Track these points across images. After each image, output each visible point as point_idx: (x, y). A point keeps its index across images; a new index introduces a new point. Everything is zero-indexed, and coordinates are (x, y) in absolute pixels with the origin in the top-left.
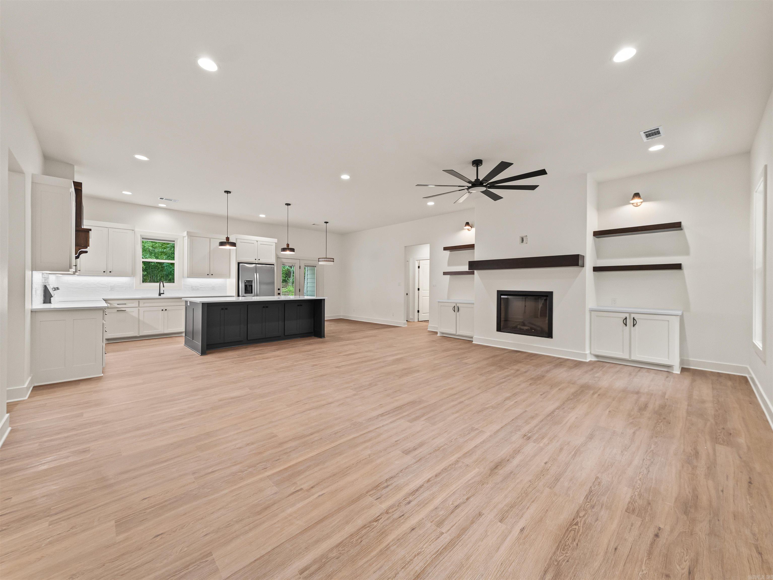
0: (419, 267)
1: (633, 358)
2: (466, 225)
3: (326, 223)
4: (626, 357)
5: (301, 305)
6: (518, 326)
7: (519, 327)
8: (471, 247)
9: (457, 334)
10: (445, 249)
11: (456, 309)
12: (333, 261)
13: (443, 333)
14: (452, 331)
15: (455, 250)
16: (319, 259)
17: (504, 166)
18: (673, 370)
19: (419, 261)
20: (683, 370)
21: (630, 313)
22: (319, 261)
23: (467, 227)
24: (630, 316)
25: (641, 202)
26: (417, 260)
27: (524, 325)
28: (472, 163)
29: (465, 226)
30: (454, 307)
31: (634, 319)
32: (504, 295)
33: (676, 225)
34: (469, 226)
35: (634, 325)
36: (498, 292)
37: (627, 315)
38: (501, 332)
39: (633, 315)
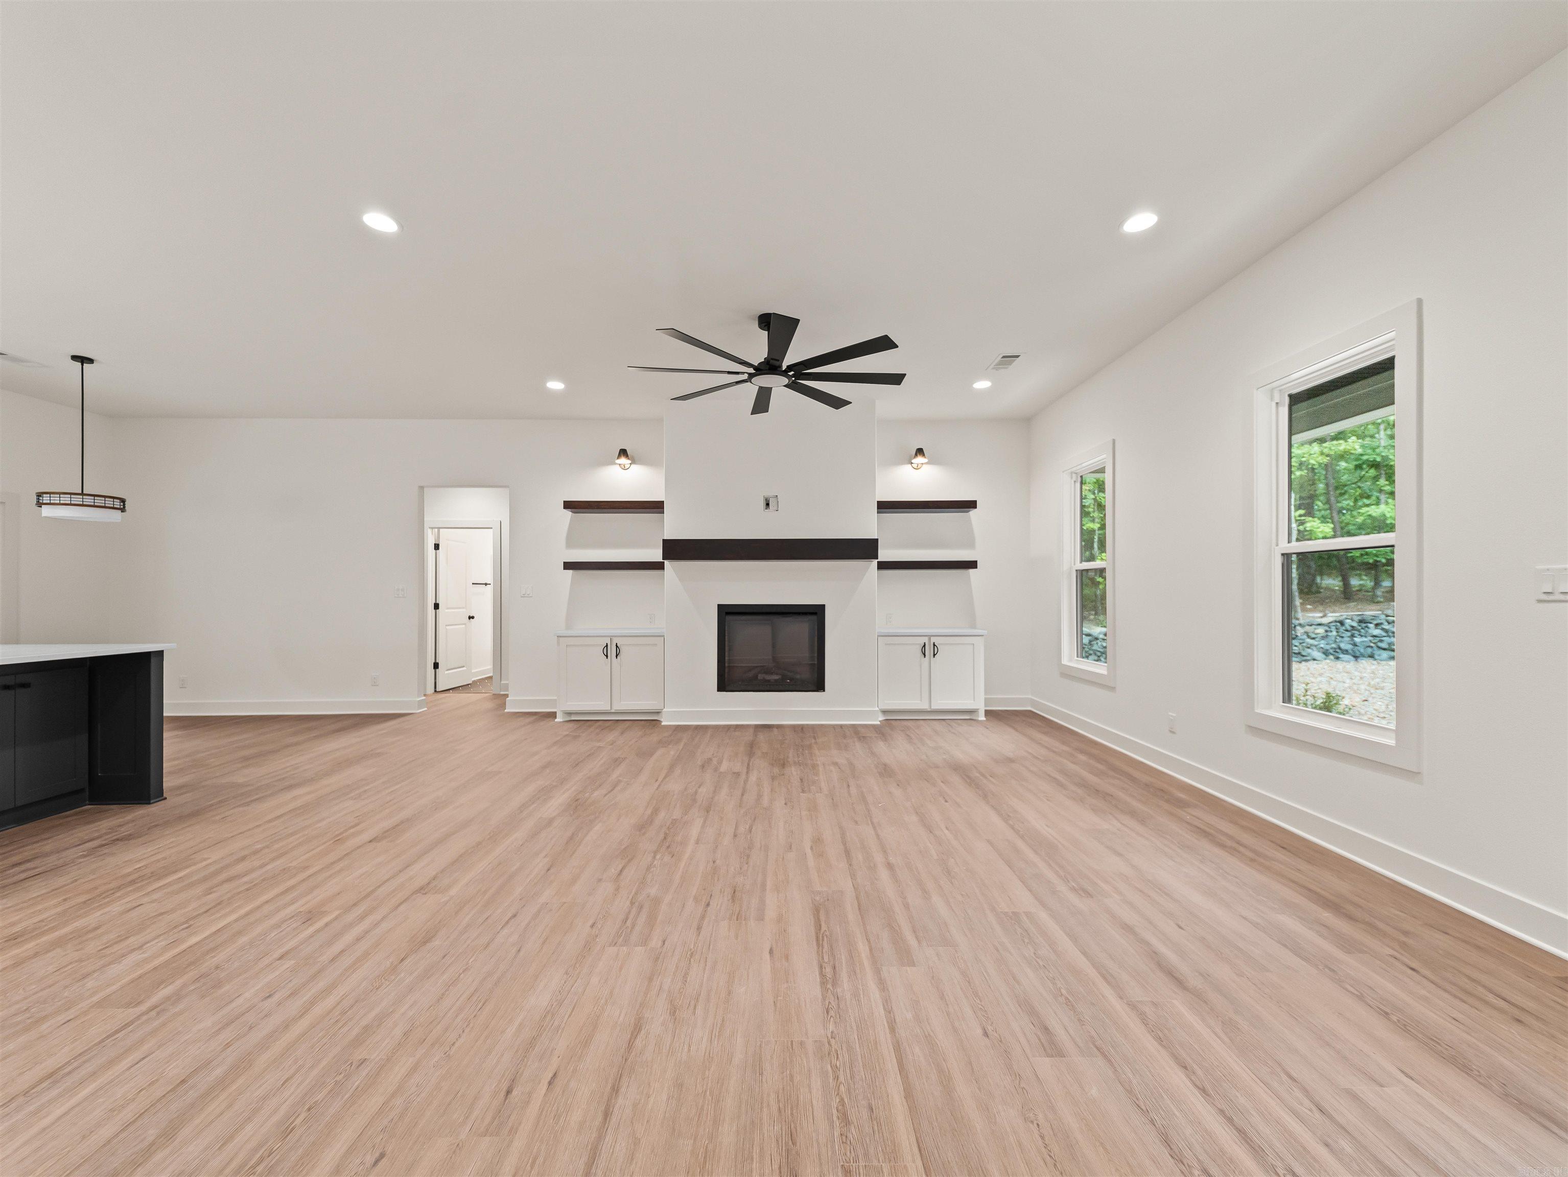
0: (437, 547)
1: (935, 706)
2: (619, 456)
3: (83, 360)
4: (925, 706)
5: (24, 686)
6: (759, 675)
7: (760, 677)
8: (657, 507)
9: (613, 711)
10: (568, 505)
11: (612, 651)
12: (123, 510)
13: (569, 714)
14: (601, 705)
15: (596, 510)
16: (39, 495)
18: (978, 716)
19: (436, 530)
20: (988, 713)
21: (930, 636)
22: (40, 504)
23: (623, 461)
24: (930, 640)
25: (922, 464)
26: (432, 528)
27: (768, 671)
28: (757, 319)
29: (618, 458)
30: (607, 646)
31: (934, 645)
32: (727, 613)
33: (971, 505)
34: (629, 459)
35: (934, 655)
36: (721, 607)
37: (926, 640)
38: (726, 691)
39: (933, 640)
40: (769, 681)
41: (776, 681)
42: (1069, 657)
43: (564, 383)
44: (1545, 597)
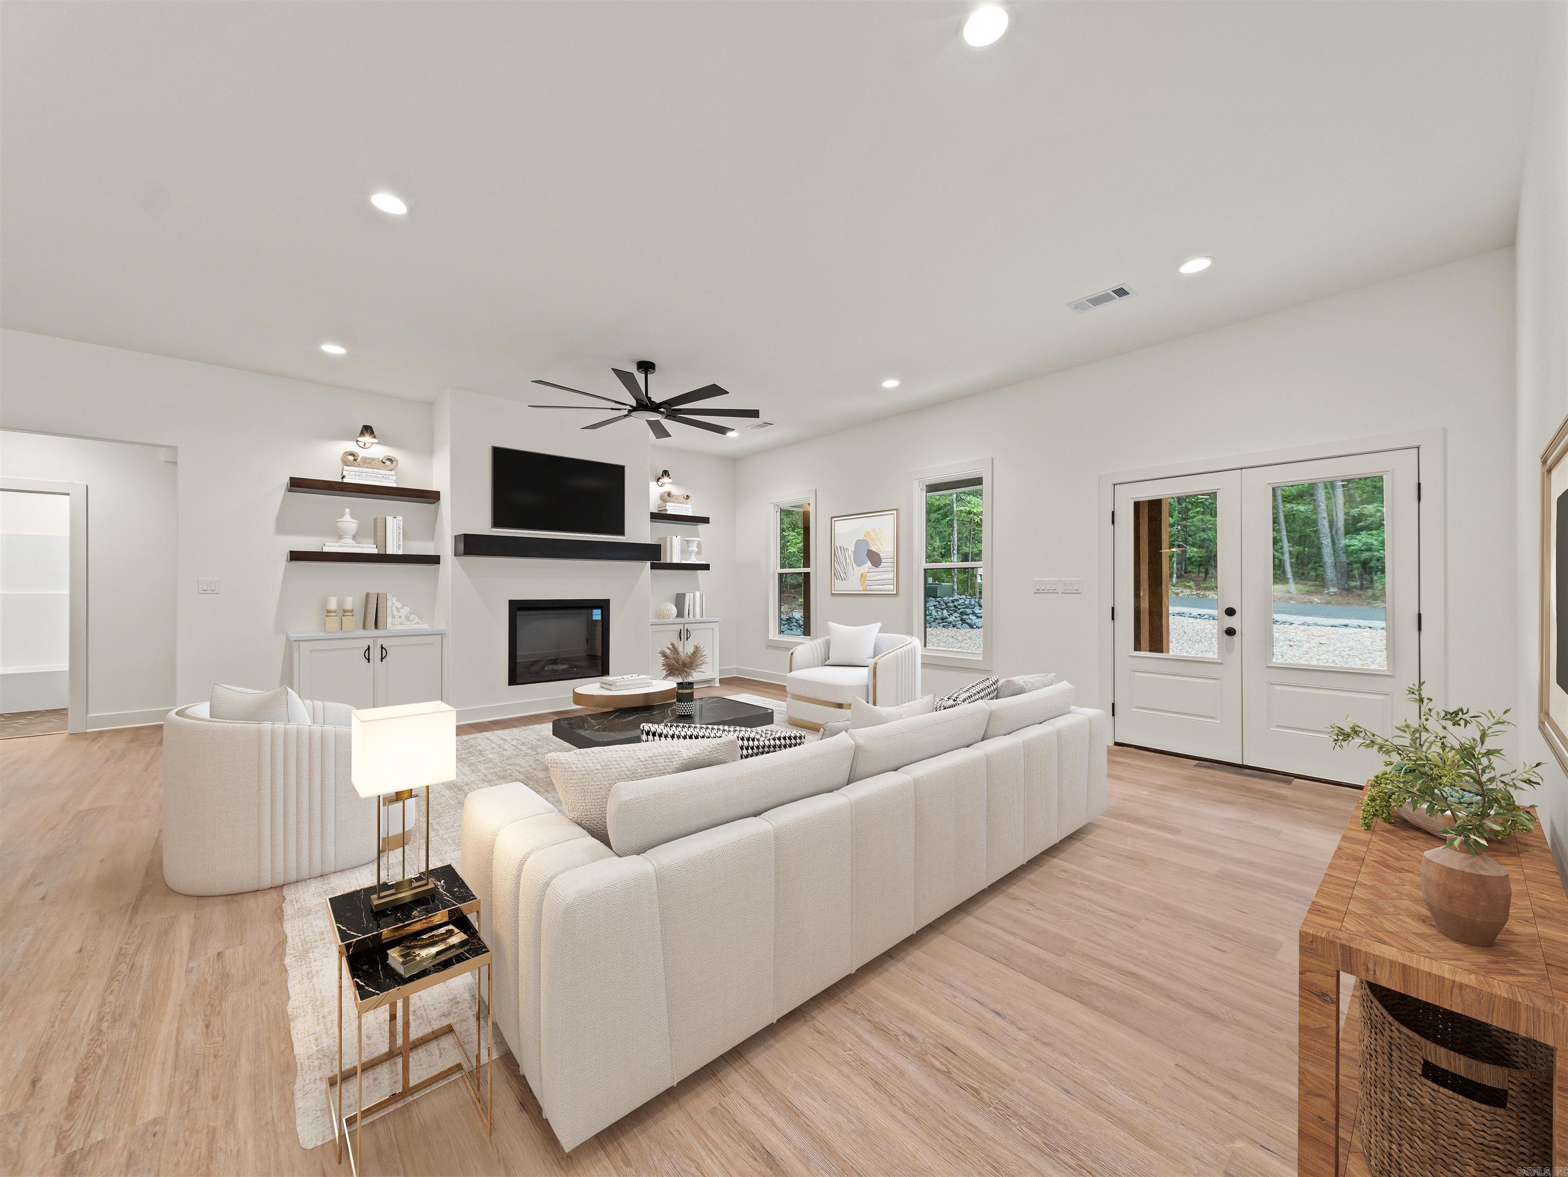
7: (547, 667)
8: (430, 497)
10: (296, 482)
11: (375, 654)
17: (714, 391)
18: (715, 683)
20: (722, 681)
21: (684, 624)
24: (684, 626)
27: (554, 662)
28: (637, 365)
29: (360, 436)
30: (369, 648)
31: (687, 630)
32: (518, 608)
33: (705, 520)
34: (374, 437)
35: (687, 639)
36: (511, 603)
37: (681, 626)
38: (518, 684)
39: (687, 626)
40: (557, 671)
41: (563, 670)
42: (773, 634)
43: (344, 347)
44: (1037, 591)
